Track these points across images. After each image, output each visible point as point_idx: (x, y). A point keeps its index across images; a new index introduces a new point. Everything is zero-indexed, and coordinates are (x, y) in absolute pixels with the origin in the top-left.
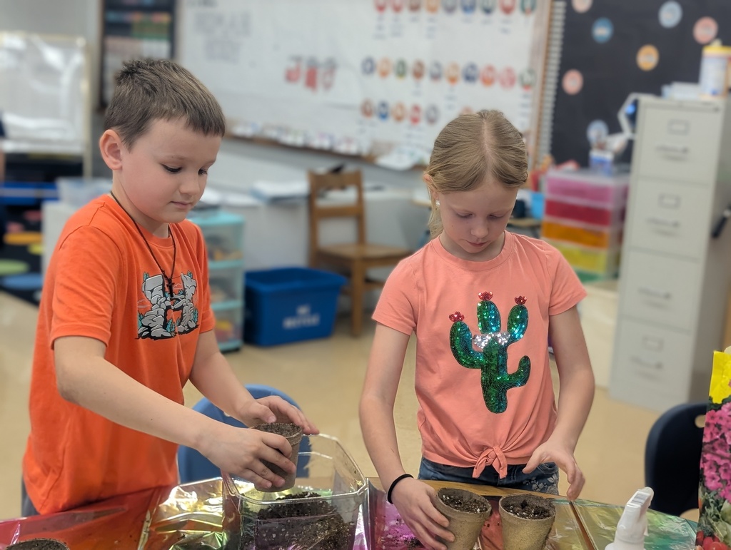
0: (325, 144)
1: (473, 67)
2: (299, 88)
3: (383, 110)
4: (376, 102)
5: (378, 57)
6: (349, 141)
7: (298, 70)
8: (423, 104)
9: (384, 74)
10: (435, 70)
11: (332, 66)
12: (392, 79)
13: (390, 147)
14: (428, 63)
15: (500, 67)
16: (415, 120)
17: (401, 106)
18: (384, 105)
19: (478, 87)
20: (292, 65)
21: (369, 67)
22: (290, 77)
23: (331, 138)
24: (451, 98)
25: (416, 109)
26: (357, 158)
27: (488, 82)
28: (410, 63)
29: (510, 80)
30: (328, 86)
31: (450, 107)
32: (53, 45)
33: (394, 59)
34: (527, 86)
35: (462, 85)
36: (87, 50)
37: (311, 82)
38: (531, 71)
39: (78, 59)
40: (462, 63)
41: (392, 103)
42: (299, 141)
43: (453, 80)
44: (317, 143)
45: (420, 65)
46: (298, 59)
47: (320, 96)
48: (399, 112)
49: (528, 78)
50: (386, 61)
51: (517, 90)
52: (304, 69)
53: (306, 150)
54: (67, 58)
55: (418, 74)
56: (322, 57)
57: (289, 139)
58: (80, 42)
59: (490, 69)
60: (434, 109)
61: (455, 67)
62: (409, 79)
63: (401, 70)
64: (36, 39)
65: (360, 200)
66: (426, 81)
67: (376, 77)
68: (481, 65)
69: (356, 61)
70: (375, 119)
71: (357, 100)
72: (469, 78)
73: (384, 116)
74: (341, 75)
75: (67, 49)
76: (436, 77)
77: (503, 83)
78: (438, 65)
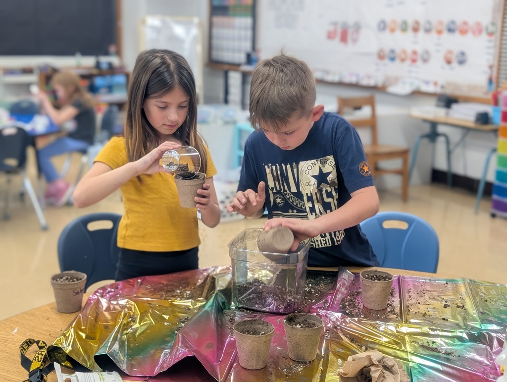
0: (353, 80)
1: (453, 22)
2: (336, 43)
3: (392, 55)
4: (387, 50)
5: (388, 20)
6: (369, 77)
7: (335, 31)
8: (419, 49)
9: (393, 31)
10: (428, 26)
11: (358, 27)
12: (398, 33)
13: (396, 80)
14: (422, 22)
15: (471, 22)
16: (414, 61)
17: (404, 52)
18: (392, 51)
19: (457, 36)
20: (332, 28)
21: (383, 26)
22: (330, 36)
23: (357, 75)
24: (438, 45)
25: (415, 53)
26: (374, 88)
27: (463, 32)
28: (410, 22)
29: (478, 30)
30: (355, 41)
31: (438, 51)
32: (179, 23)
33: (399, 20)
34: (491, 34)
35: (446, 35)
36: (200, 25)
37: (344, 38)
38: (493, 24)
39: (195, 31)
40: (446, 20)
41: (398, 50)
42: (336, 79)
43: (439, 32)
44: (347, 79)
45: (417, 23)
46: (335, 24)
47: (350, 48)
48: (403, 56)
49: (491, 29)
50: (394, 22)
51: (484, 36)
52: (339, 30)
53: (340, 84)
54: (188, 32)
55: (416, 30)
56: (351, 21)
57: (329, 78)
58: (196, 20)
59: (465, 23)
60: (427, 52)
61: (441, 23)
62: (410, 33)
63: (404, 27)
64: (168, 19)
65: (374, 115)
66: (421, 33)
67: (387, 32)
68: (459, 21)
69: (374, 23)
70: (387, 61)
71: (374, 48)
72: (450, 30)
73: (392, 59)
74: (364, 32)
75: (187, 25)
76: (428, 31)
77: (474, 33)
78: (429, 22)
